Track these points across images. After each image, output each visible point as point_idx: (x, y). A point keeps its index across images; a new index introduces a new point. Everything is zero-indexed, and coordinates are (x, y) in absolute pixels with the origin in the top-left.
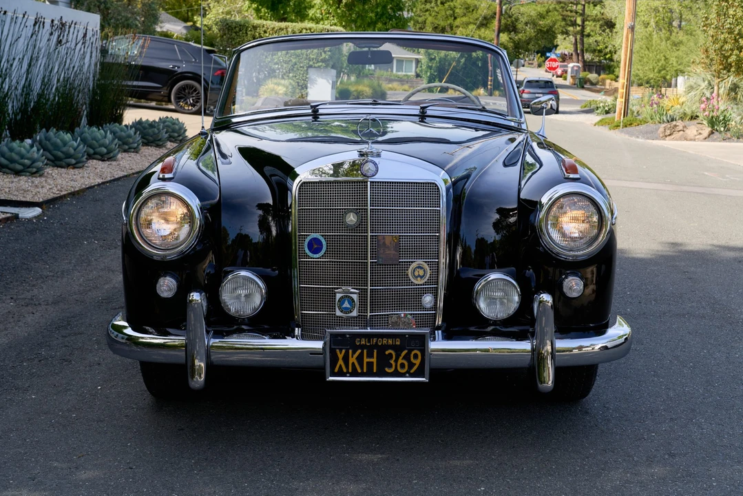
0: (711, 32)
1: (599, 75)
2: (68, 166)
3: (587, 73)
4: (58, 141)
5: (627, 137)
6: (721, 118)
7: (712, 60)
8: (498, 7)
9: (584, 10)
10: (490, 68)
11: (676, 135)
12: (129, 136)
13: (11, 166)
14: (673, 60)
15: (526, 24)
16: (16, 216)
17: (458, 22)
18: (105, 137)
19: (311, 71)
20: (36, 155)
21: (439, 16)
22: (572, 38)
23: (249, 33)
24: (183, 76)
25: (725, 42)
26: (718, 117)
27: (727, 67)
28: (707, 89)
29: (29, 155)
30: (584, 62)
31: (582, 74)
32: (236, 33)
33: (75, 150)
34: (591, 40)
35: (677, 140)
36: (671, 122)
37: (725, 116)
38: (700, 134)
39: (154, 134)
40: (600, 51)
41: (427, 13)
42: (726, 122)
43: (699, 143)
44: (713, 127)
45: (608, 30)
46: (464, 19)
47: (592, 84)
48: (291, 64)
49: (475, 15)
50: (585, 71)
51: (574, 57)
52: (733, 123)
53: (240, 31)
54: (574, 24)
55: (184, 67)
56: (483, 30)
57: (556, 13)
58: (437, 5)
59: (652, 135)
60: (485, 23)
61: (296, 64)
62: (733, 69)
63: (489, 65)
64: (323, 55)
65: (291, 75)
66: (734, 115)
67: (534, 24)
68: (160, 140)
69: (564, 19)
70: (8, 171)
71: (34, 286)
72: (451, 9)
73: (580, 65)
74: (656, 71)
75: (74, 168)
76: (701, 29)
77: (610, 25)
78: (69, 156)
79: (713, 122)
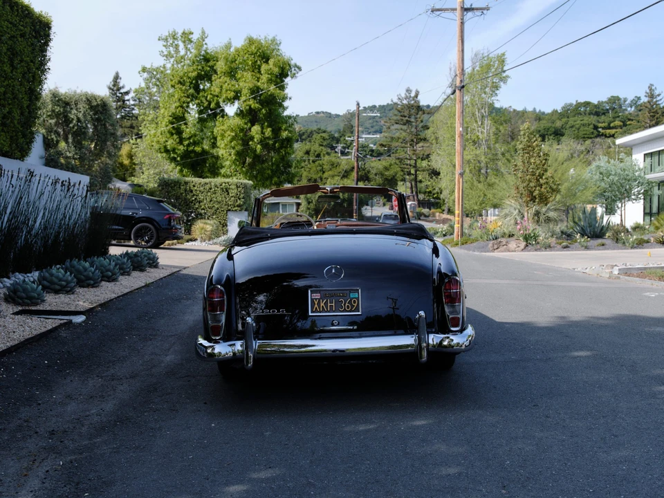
0: (520, 175)
1: (430, 210)
2: (88, 286)
3: (421, 208)
4: (81, 267)
5: (466, 251)
6: (532, 235)
7: (522, 194)
8: (356, 163)
9: (416, 164)
10: (355, 207)
11: (501, 249)
12: (124, 263)
13: (52, 287)
14: (490, 196)
15: (376, 174)
16: (70, 322)
17: (326, 175)
18: (110, 264)
19: (229, 212)
20: (70, 278)
21: (312, 171)
22: (408, 184)
23: (182, 187)
24: (141, 220)
25: (530, 181)
26: (530, 234)
27: (533, 199)
28: (518, 215)
29: (65, 278)
30: (419, 201)
31: (418, 210)
32: (171, 187)
33: (93, 273)
34: (423, 185)
35: (503, 252)
36: (496, 240)
37: (535, 233)
38: (519, 247)
39: (138, 261)
40: (430, 192)
41: (303, 169)
42: (535, 237)
43: (519, 253)
44: (527, 241)
45: (434, 177)
46: (330, 173)
47: (425, 216)
48: (214, 209)
49: (339, 169)
50: (419, 207)
51: (411, 198)
52: (541, 238)
53: (175, 186)
54: (409, 174)
55: (141, 213)
56: (346, 180)
57: (397, 166)
58: (310, 163)
59: (483, 249)
60: (346, 175)
61: (218, 209)
62: (537, 200)
63: (354, 204)
64: (239, 201)
65: (214, 217)
66: (540, 233)
67: (382, 175)
68: (142, 266)
69: (402, 171)
70: (49, 290)
71: (108, 367)
72: (320, 166)
73: (416, 203)
74: (478, 204)
75: (92, 287)
76: (513, 173)
77: (435, 173)
78: (88, 278)
79: (526, 238)
